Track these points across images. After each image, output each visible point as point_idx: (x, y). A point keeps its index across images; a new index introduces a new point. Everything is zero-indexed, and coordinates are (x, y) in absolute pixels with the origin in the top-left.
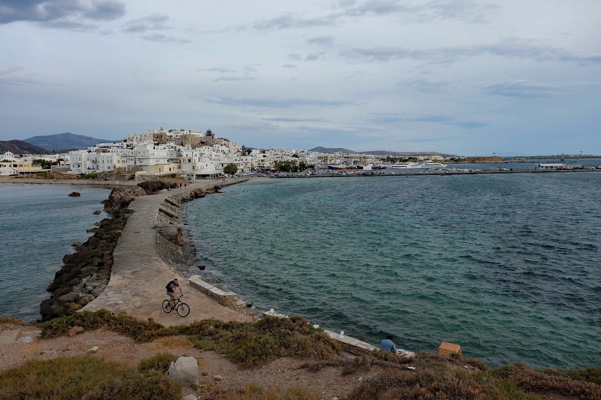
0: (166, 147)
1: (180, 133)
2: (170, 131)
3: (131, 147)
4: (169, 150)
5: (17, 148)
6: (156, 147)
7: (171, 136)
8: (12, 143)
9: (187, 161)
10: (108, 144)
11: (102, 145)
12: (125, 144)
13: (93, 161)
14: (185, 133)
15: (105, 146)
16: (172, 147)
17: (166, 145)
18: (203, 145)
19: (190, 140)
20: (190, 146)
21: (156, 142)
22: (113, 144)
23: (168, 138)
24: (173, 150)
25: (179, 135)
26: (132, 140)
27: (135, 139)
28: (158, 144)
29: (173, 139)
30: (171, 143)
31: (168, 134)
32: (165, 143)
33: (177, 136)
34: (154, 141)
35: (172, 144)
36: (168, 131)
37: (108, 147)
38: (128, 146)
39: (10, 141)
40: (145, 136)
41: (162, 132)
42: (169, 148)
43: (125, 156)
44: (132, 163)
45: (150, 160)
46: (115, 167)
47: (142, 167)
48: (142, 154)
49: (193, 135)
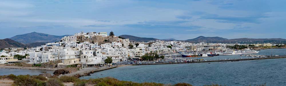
0: (83, 45)
1: (92, 35)
2: (87, 34)
3: (64, 45)
4: (85, 46)
6: (78, 44)
7: (87, 37)
9: (84, 57)
10: (51, 43)
11: (49, 44)
12: (61, 43)
13: (40, 57)
14: (96, 35)
15: (50, 44)
16: (87, 44)
17: (84, 43)
18: (106, 42)
19: (98, 39)
20: (97, 43)
21: (78, 41)
22: (54, 43)
23: (85, 38)
24: (87, 46)
25: (92, 36)
26: (65, 40)
27: (66, 40)
28: (79, 43)
29: (88, 39)
30: (86, 42)
31: (86, 36)
32: (83, 42)
33: (91, 37)
34: (77, 40)
35: (87, 42)
36: (86, 34)
37: (51, 45)
38: (62, 44)
40: (72, 38)
41: (82, 34)
42: (85, 45)
43: (54, 55)
44: (57, 58)
45: (66, 56)
46: (49, 60)
47: (62, 61)
48: (62, 53)
49: (100, 36)
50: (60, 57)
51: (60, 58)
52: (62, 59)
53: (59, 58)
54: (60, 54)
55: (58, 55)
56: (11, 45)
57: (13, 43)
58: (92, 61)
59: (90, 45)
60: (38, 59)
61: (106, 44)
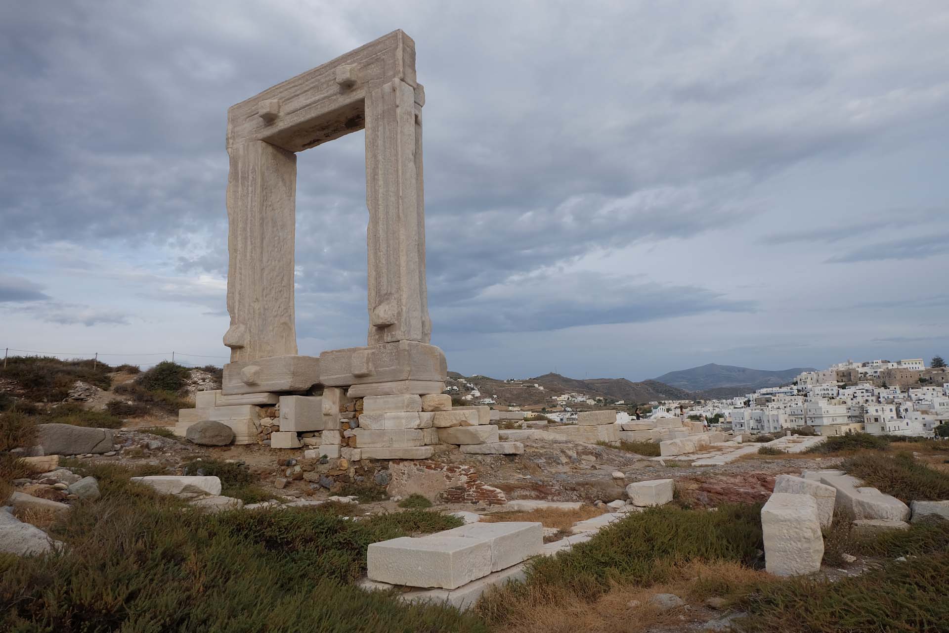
0: (857, 391)
1: (880, 368)
2: (864, 365)
3: (804, 393)
4: (862, 394)
5: (651, 391)
6: (841, 391)
7: (866, 373)
8: (646, 384)
9: (872, 421)
10: (771, 389)
11: (764, 391)
12: (795, 387)
13: (757, 420)
14: (890, 367)
15: (768, 392)
16: (867, 390)
17: (857, 388)
18: (924, 384)
19: (898, 377)
20: (898, 387)
21: (842, 384)
22: (778, 388)
23: (860, 375)
24: (870, 394)
25: (880, 370)
26: (805, 382)
27: (809, 380)
28: (843, 387)
29: (869, 378)
30: (865, 385)
31: (861, 370)
32: (856, 384)
33: (876, 372)
34: (838, 381)
35: (867, 386)
36: (860, 365)
37: (771, 394)
38: (799, 391)
39: (643, 383)
40: (824, 375)
41: (850, 367)
42: (863, 392)
43: (793, 415)
44: (802, 423)
45: (824, 418)
46: (782, 427)
47: (814, 428)
48: (813, 411)
49: (904, 369)
50: (808, 419)
51: (809, 423)
52: (813, 424)
53: (806, 422)
54: (809, 413)
55: (803, 416)
56: (661, 395)
57: (665, 390)
58: (897, 429)
59: (876, 393)
60: (752, 423)
61: (925, 388)
